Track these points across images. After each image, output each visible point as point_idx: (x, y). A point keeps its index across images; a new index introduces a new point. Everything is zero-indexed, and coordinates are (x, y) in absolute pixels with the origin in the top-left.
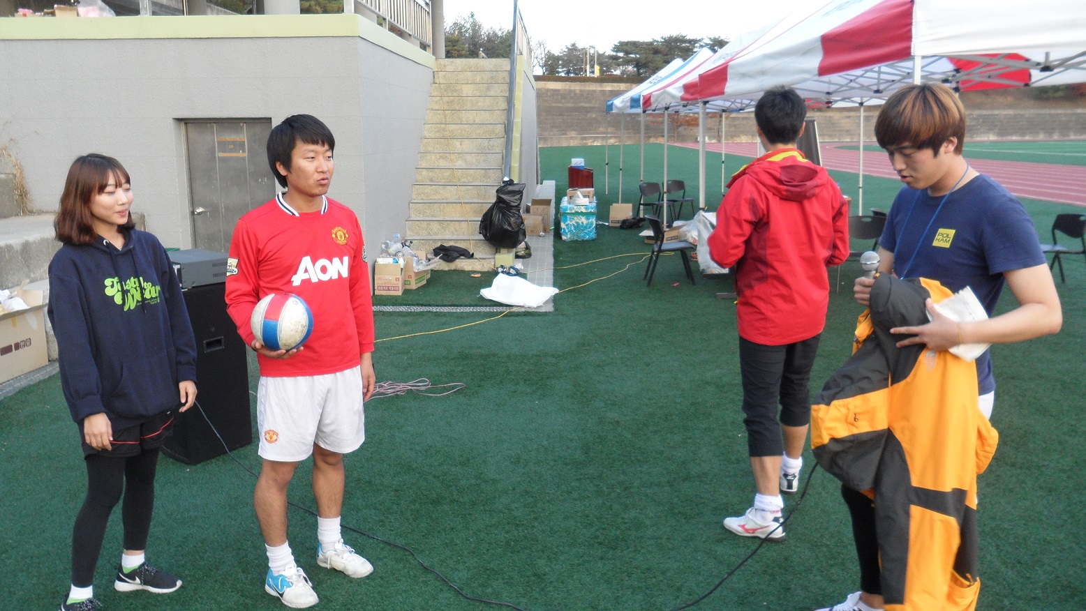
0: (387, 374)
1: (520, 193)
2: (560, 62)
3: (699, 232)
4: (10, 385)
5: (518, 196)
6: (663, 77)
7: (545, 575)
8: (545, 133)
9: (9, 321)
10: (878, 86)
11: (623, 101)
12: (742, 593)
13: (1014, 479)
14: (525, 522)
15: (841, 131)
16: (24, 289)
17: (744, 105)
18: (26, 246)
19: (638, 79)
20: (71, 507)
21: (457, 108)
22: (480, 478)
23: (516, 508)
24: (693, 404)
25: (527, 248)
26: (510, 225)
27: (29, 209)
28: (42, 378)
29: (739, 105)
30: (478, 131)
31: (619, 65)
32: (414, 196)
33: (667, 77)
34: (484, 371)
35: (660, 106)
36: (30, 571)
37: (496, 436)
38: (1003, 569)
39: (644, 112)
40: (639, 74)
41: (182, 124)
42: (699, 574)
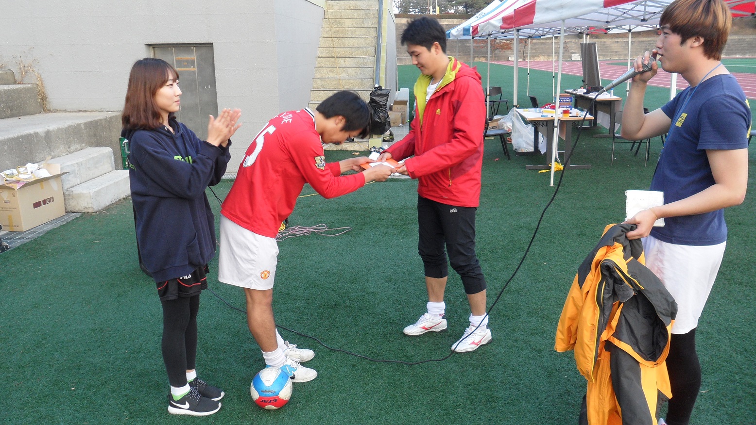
0: (297, 221)
1: (387, 95)
2: (411, 4)
3: (513, 123)
4: (41, 228)
5: (385, 98)
6: (486, 13)
7: (412, 357)
8: (401, 55)
9: (39, 185)
10: (644, 16)
11: (457, 31)
12: (550, 370)
13: (741, 294)
14: (397, 321)
15: (611, 52)
16: (47, 163)
17: (545, 33)
18: (48, 133)
19: (467, 16)
20: (87, 309)
21: (341, 36)
22: (364, 291)
23: (390, 311)
24: (511, 241)
25: (391, 134)
26: (379, 118)
27: (48, 109)
28: (62, 224)
29: (541, 33)
30: (356, 52)
31: (453, 6)
32: (312, 99)
33: (489, 13)
34: (364, 220)
35: (485, 33)
36: (62, 351)
37: (374, 263)
38: (734, 355)
39: (473, 38)
40: (467, 12)
41: (151, 48)
42: (519, 356)
